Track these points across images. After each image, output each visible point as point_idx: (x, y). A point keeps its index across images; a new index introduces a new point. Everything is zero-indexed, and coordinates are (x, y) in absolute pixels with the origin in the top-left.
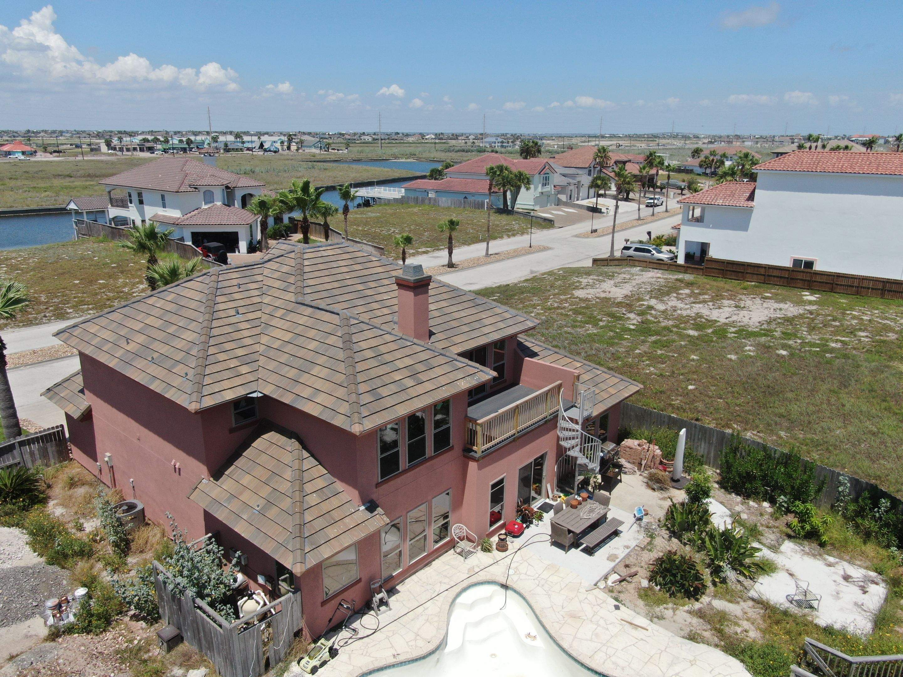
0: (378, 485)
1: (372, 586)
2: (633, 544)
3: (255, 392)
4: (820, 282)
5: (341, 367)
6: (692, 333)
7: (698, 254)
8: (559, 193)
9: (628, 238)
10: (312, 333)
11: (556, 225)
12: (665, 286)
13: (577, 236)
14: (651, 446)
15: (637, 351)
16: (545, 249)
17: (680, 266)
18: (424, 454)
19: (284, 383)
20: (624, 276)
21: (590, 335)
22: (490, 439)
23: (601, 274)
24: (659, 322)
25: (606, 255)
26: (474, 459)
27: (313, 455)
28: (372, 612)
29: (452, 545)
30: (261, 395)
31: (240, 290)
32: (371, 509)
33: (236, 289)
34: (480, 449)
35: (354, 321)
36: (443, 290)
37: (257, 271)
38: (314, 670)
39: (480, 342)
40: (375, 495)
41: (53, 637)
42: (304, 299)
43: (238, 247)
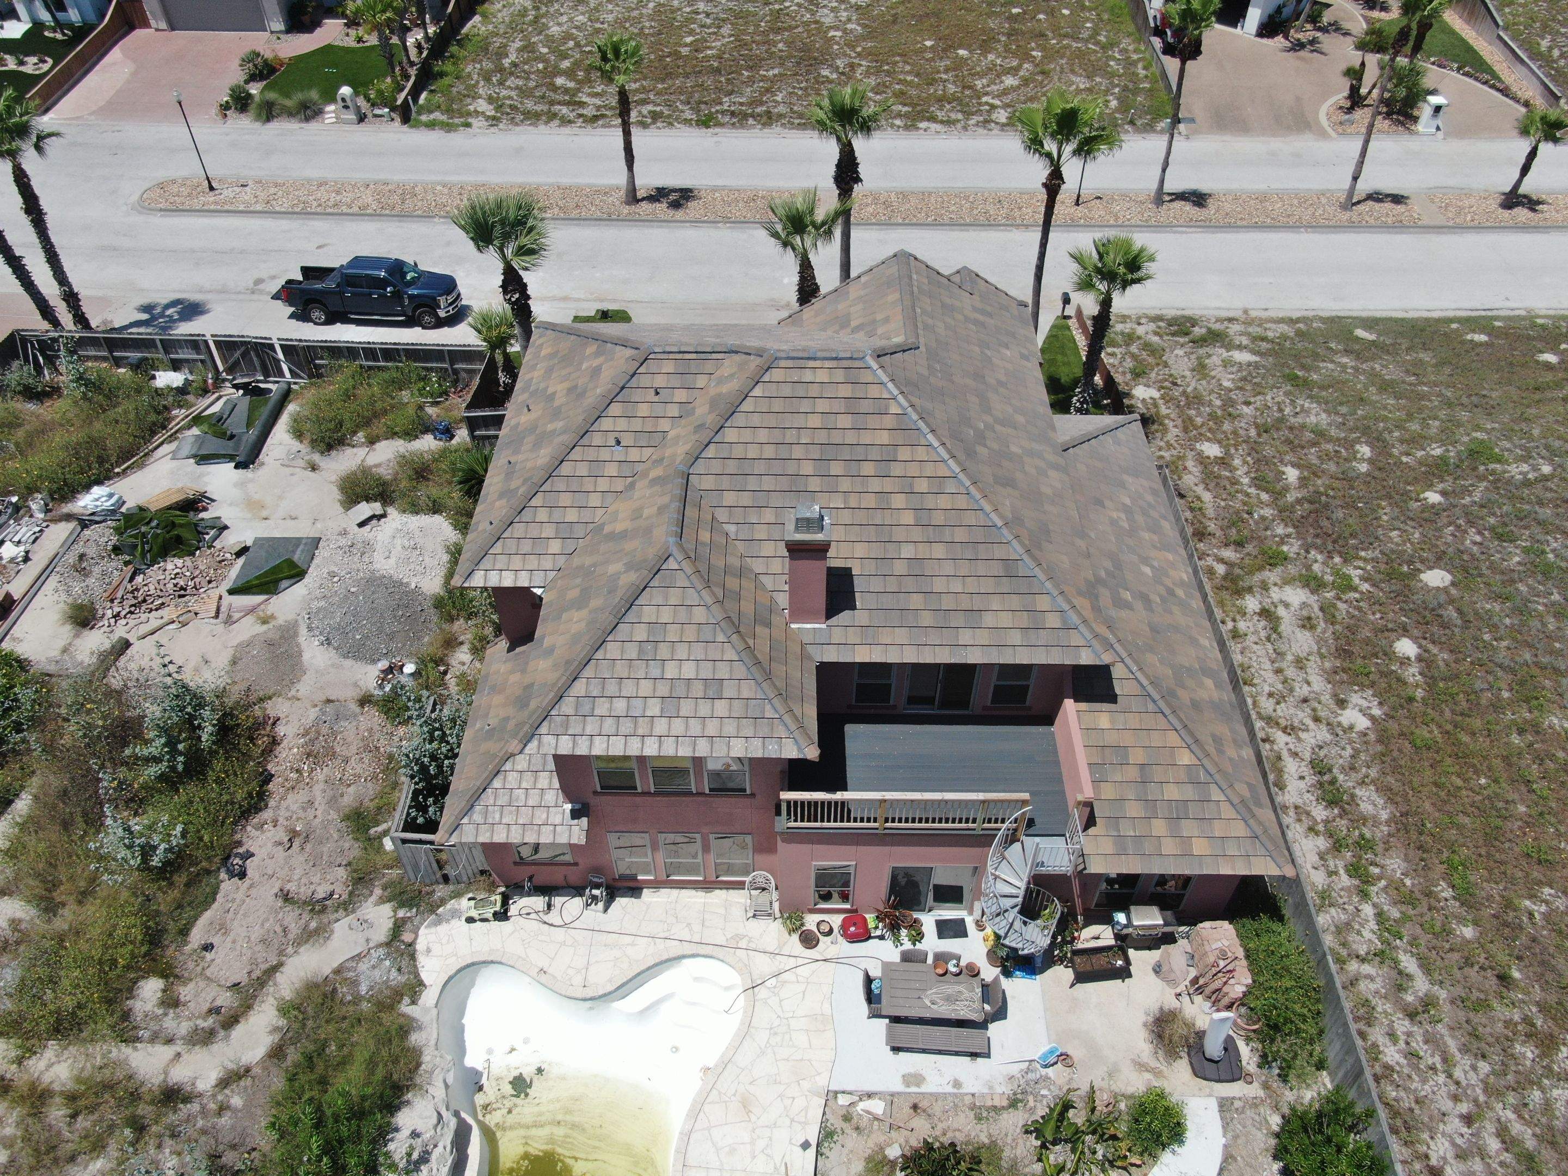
0: (595, 792)
1: (591, 878)
2: (972, 1087)
28: (580, 900)
30: (541, 594)
31: (656, 399)
32: (575, 814)
33: (651, 396)
34: (783, 823)
35: (671, 564)
36: (970, 518)
37: (709, 366)
38: (470, 920)
39: (928, 657)
40: (594, 801)
41: (365, 700)
42: (685, 469)
43: (1244, 17)
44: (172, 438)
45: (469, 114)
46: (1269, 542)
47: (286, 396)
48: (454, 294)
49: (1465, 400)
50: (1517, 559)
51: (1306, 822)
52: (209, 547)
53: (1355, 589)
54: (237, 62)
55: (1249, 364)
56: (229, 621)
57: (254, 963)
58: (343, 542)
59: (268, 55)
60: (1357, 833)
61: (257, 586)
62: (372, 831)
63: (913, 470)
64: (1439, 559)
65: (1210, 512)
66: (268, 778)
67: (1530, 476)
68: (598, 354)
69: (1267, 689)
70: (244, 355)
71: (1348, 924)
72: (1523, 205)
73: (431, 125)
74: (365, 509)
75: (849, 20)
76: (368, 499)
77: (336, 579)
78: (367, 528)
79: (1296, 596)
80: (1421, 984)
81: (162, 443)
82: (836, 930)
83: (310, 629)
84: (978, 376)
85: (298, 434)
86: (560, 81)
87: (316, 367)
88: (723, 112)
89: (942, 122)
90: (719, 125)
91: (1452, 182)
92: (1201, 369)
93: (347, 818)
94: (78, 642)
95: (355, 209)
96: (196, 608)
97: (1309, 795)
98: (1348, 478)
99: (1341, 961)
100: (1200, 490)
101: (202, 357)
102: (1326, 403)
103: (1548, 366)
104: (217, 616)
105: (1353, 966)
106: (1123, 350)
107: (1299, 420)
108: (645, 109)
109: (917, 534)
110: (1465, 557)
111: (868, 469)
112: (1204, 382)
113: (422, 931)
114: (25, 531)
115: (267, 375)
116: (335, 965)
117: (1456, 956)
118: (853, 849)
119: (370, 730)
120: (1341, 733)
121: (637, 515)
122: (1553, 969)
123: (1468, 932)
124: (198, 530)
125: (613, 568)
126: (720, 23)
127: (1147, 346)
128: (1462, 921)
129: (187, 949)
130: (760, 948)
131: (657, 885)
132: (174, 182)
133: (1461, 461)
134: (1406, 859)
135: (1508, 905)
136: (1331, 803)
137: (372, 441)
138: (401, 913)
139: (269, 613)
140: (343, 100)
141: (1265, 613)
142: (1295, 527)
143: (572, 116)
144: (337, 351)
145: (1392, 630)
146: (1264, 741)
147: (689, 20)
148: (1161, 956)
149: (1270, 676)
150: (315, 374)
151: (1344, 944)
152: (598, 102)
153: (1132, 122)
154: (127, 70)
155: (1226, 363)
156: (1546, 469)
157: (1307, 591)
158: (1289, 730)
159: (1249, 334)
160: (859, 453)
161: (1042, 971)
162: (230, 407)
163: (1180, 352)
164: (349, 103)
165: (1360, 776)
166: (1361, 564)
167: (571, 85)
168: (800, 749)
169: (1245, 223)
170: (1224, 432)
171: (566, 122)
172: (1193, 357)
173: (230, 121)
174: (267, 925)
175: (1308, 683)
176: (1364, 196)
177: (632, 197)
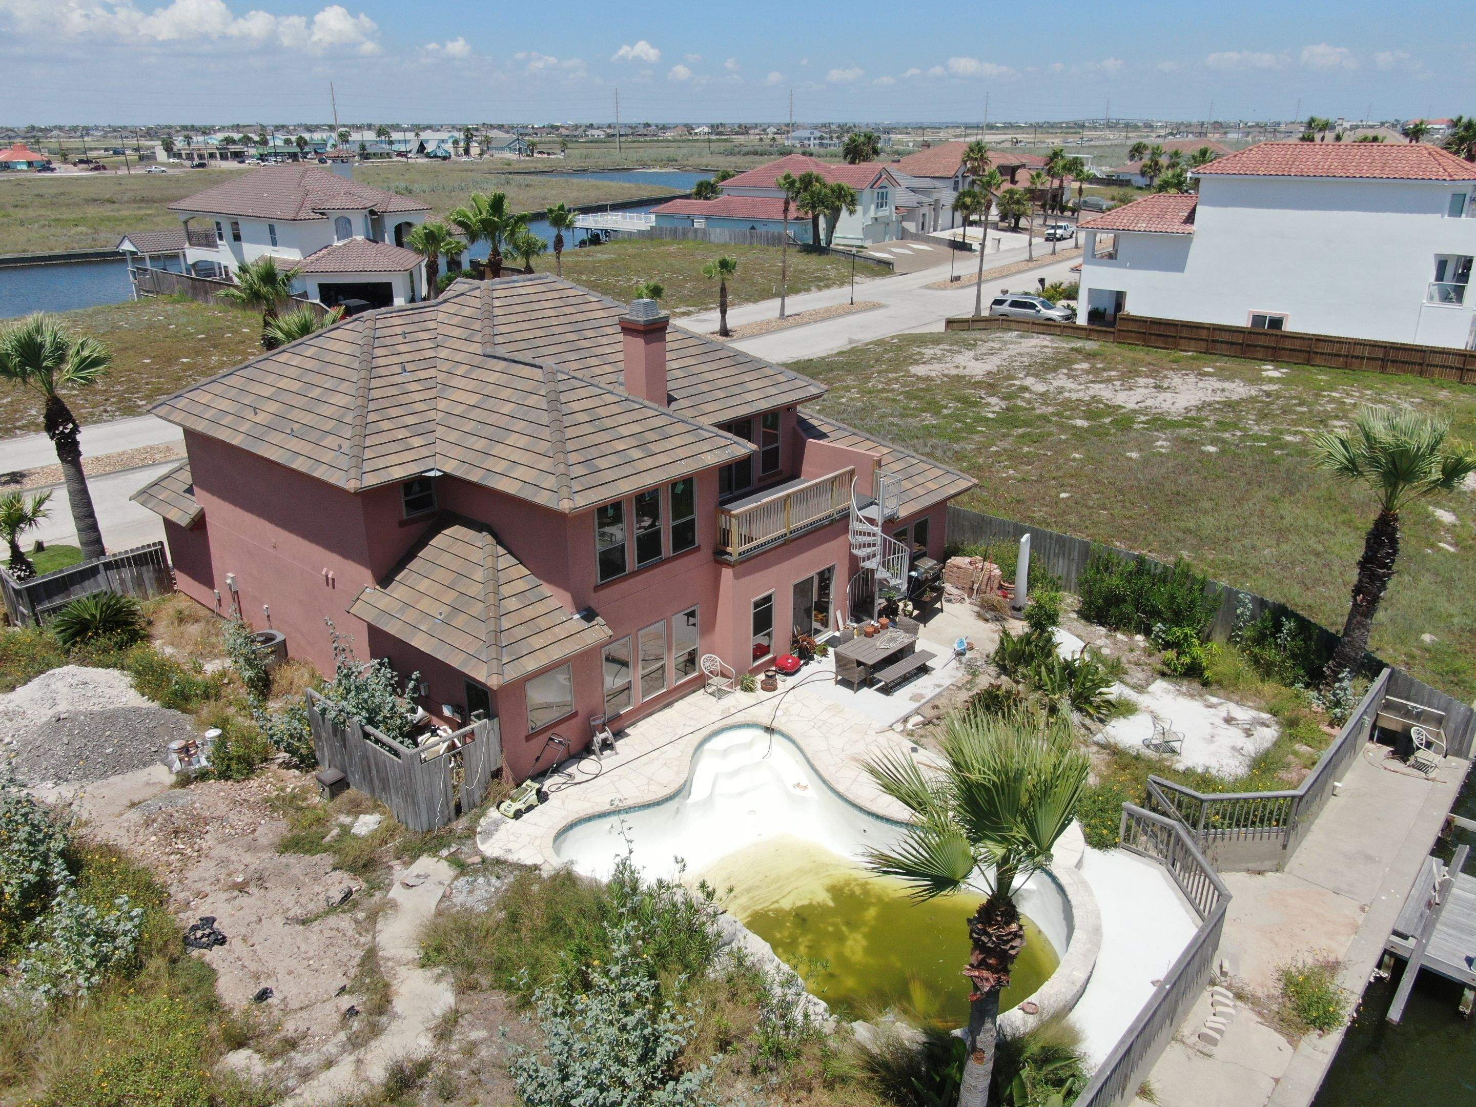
0: (597, 588)
1: (593, 723)
2: (947, 682)
3: (432, 469)
4: (1291, 350)
5: (546, 433)
6: (1080, 423)
7: (1111, 311)
8: (904, 219)
9: (1005, 288)
10: (505, 394)
11: (896, 270)
12: (1053, 359)
13: (927, 287)
14: (987, 564)
15: (994, 449)
16: (876, 306)
17: (1080, 328)
18: (659, 553)
19: (470, 457)
20: (992, 344)
21: (926, 428)
22: (751, 539)
23: (956, 343)
24: (1033, 409)
25: (967, 312)
26: (729, 564)
27: (510, 552)
28: (593, 757)
29: (701, 683)
30: (440, 474)
31: (407, 340)
32: (588, 618)
33: (401, 339)
37: (428, 316)
38: (518, 816)
40: (595, 602)
41: (183, 783)
42: (493, 353)
57: (339, 966)
62: (327, 840)
66: (143, 875)
93: (284, 850)
113: (483, 847)
116: (431, 912)
121: (482, 386)
125: (505, 411)
129: (237, 1013)
130: (748, 705)
131: (635, 717)
138: (444, 853)
148: (946, 600)
168: (748, 448)
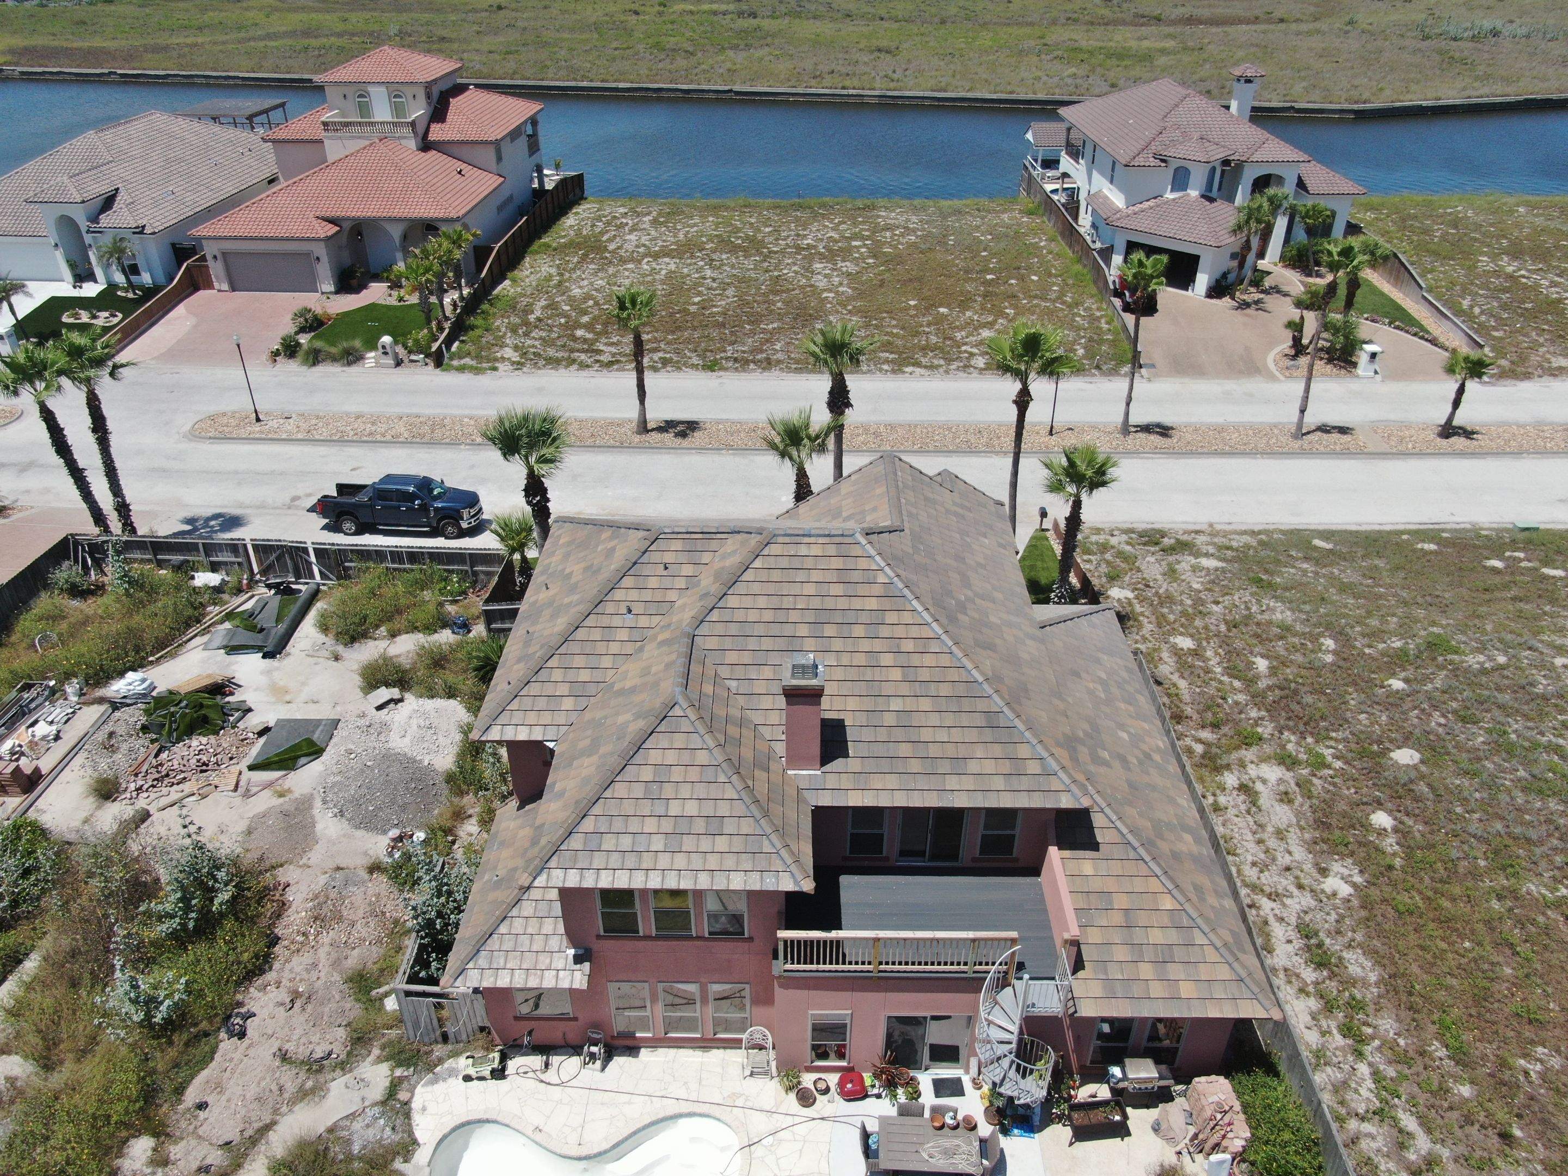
0: (598, 937)
1: (590, 1034)
18: (688, 930)
31: (665, 573)
32: (578, 960)
33: (660, 570)
34: (781, 966)
35: (677, 711)
36: (953, 675)
37: (714, 545)
38: (467, 1078)
39: (917, 801)
40: (596, 946)
41: (375, 868)
42: (691, 631)
43: (1194, 282)
44: (206, 631)
45: (496, 360)
46: (1244, 724)
47: (314, 596)
48: (477, 508)
49: (1420, 600)
50: (1481, 739)
51: (1296, 984)
52: (233, 728)
53: (1329, 767)
54: (290, 316)
55: (1216, 569)
56: (247, 795)
57: (247, 1121)
58: (361, 722)
59: (319, 311)
60: (1347, 994)
61: (276, 762)
62: (374, 993)
63: (900, 632)
64: (1407, 739)
65: (1186, 697)
66: (274, 941)
67: (1487, 665)
68: (611, 538)
69: (1250, 858)
70: (278, 559)
71: (1345, 1084)
72: (1459, 435)
73: (461, 369)
74: (384, 694)
75: (841, 284)
76: (387, 685)
77: (352, 756)
78: (385, 711)
79: (1273, 773)
80: (1422, 1144)
81: (195, 636)
82: (833, 1088)
83: (325, 802)
84: (959, 558)
85: (324, 628)
86: (579, 333)
87: (346, 569)
88: (727, 359)
89: (926, 367)
90: (722, 369)
91: (1392, 417)
92: (1171, 573)
93: (350, 980)
94: (99, 813)
95: (389, 438)
96: (216, 782)
97: (1298, 958)
98: (1315, 668)
99: (1340, 1120)
100: (1175, 678)
101: (240, 560)
102: (1291, 602)
103: (1495, 570)
104: (236, 789)
105: (1353, 1124)
106: (1098, 557)
107: (1266, 616)
108: (656, 356)
109: (905, 689)
110: (1432, 737)
111: (859, 631)
112: (1175, 585)
113: (419, 1090)
114: (58, 712)
115: (298, 576)
116: (329, 1123)
117: (1455, 1115)
118: (847, 995)
119: (378, 896)
120: (1325, 899)
121: (646, 672)
122: (1555, 1128)
123: (1466, 1091)
124: (224, 712)
125: (621, 719)
126: (724, 286)
127: (1120, 554)
128: (1458, 1079)
129: (181, 1107)
130: (757, 1106)
131: (655, 1043)
132: (224, 414)
133: (1421, 652)
134: (1399, 1020)
135: (1503, 1064)
136: (1320, 965)
137: (393, 635)
138: (399, 1072)
139: (286, 787)
140: (384, 347)
141: (1244, 788)
142: (1268, 711)
143: (589, 361)
144: (365, 554)
145: (1366, 804)
146: (1250, 906)
147: (696, 285)
148: (1160, 1114)
149: (1251, 846)
150: (343, 575)
151: (1342, 1103)
152: (613, 350)
153: (1098, 367)
154: (190, 323)
155: (1195, 569)
156: (1502, 659)
157: (1283, 768)
158: (1274, 896)
159: (1214, 544)
160: (851, 617)
161: (1040, 1129)
162: (262, 604)
163: (1151, 559)
164: (388, 350)
165: (1346, 940)
166: (1332, 743)
167: (589, 336)
168: (796, 882)
169: (1205, 450)
170: (1195, 628)
171: (583, 366)
172: (1164, 563)
173: (278, 366)
174: (263, 1084)
175: (1290, 853)
176: (1313, 428)
177: (643, 427)
